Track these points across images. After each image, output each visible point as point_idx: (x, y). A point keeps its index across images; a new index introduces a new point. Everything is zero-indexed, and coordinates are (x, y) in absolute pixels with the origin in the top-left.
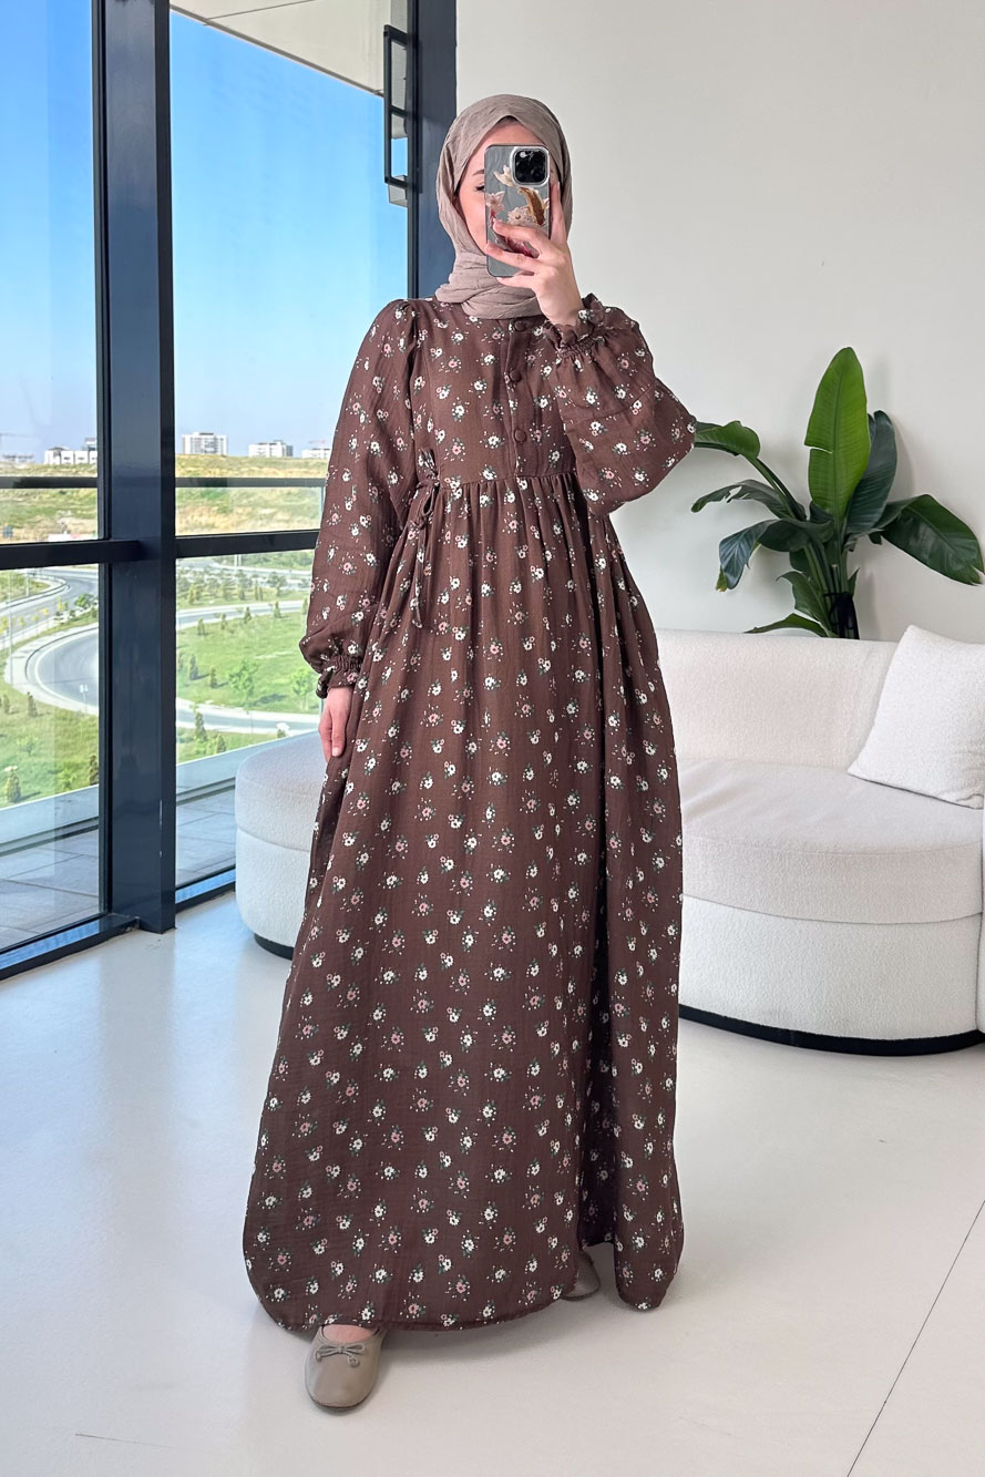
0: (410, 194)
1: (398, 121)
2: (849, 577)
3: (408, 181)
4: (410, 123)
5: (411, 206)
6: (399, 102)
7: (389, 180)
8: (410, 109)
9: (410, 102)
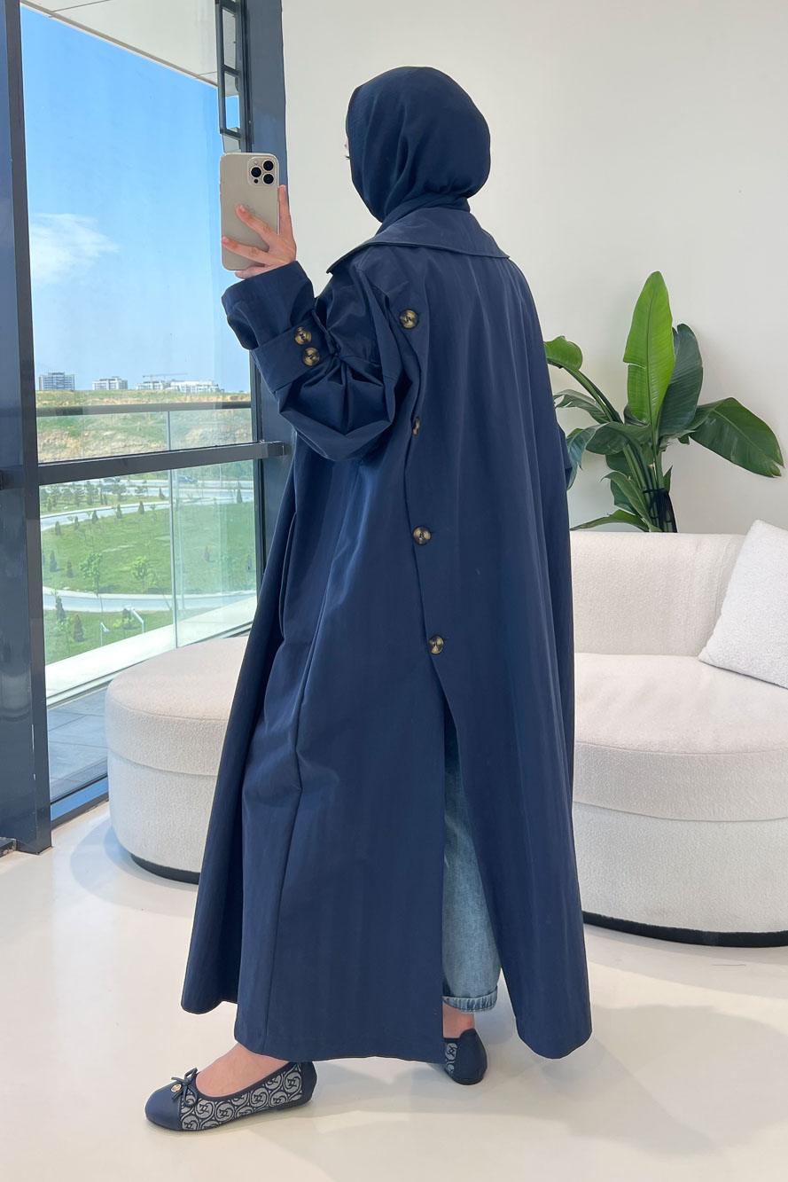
0: (243, 143)
2: (665, 474)
3: (241, 132)
4: (241, 80)
6: (231, 62)
7: (224, 131)
8: (241, 69)
9: (241, 62)
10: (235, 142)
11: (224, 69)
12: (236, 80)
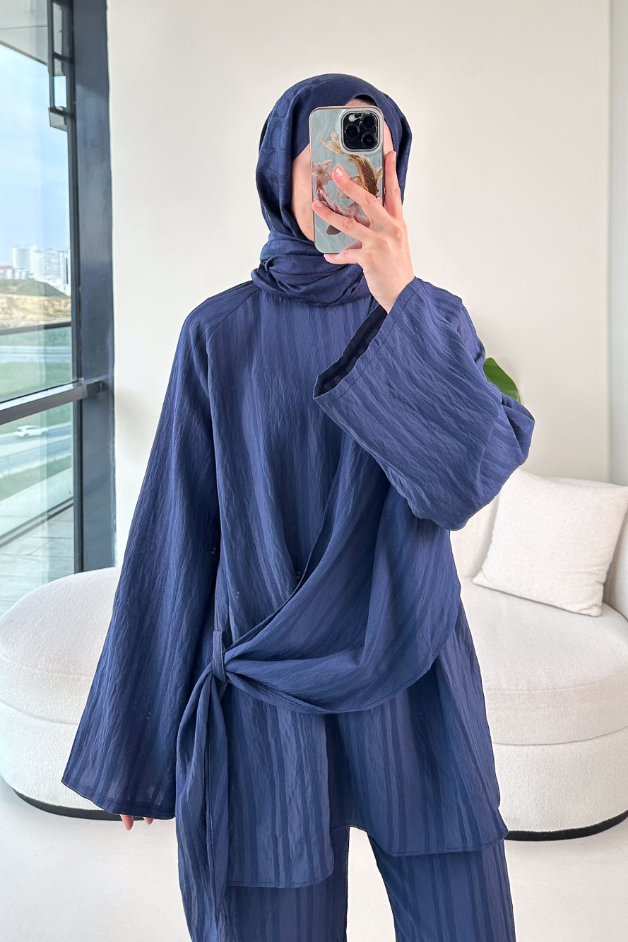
0: (69, 121)
1: (58, 63)
3: (67, 111)
4: (67, 65)
5: (70, 130)
6: (58, 50)
7: (53, 110)
8: (67, 54)
9: (67, 50)
10: (61, 118)
11: (54, 55)
12: (63, 65)
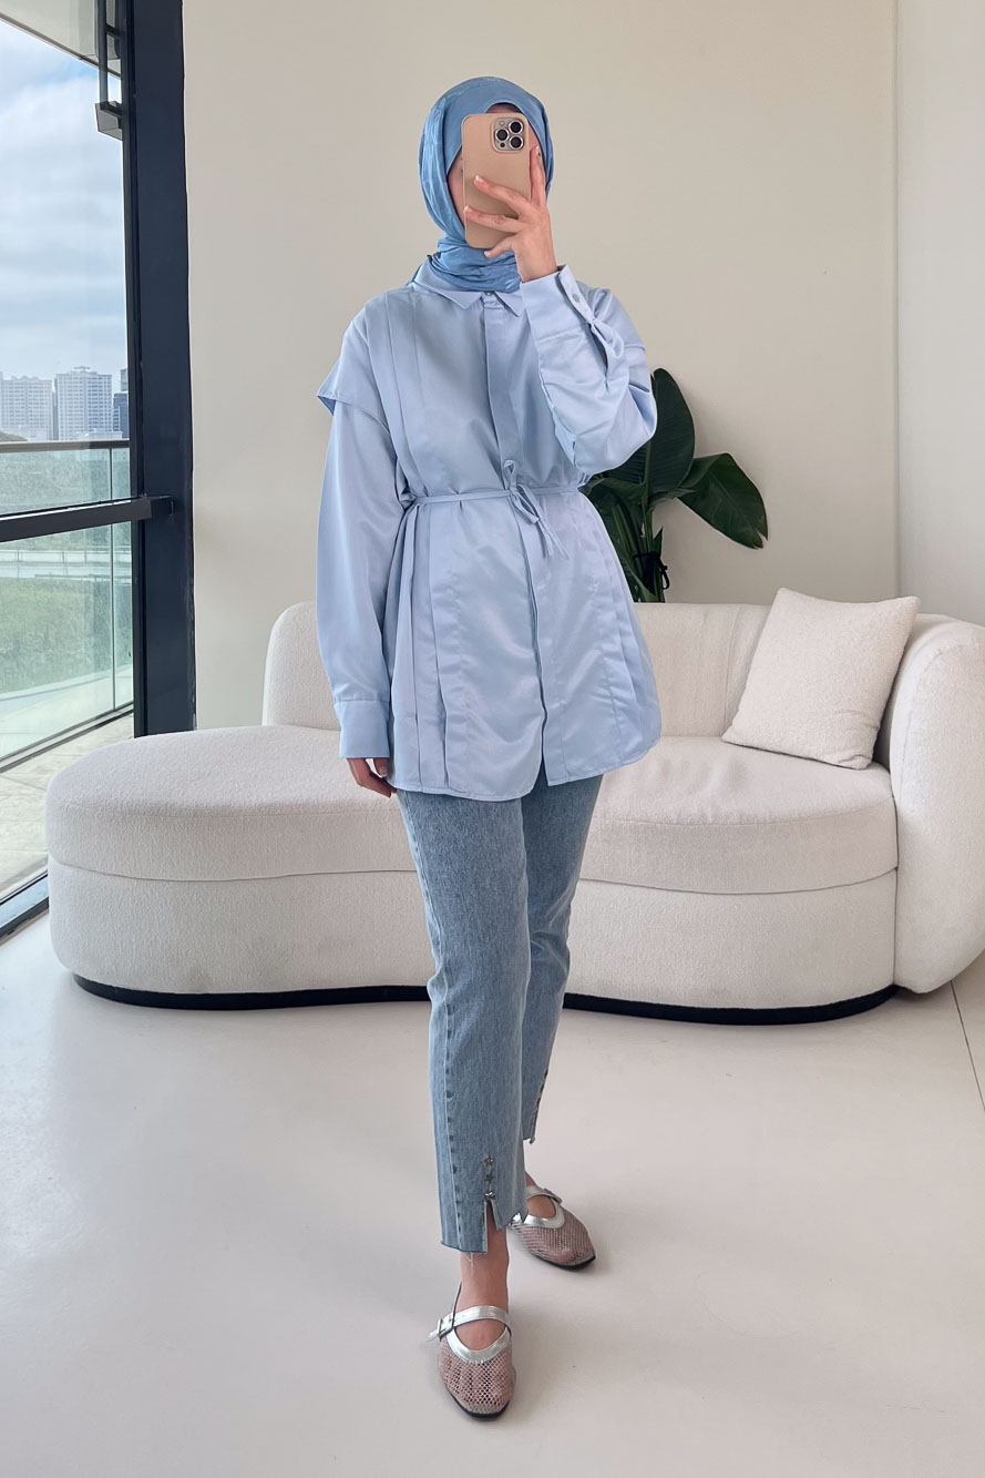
0: (127, 124)
1: (111, 40)
2: (654, 536)
3: (123, 108)
4: (124, 42)
5: (127, 136)
6: (111, 22)
7: (105, 106)
8: (124, 27)
9: (124, 21)
10: (114, 119)
11: (106, 29)
12: (117, 42)
